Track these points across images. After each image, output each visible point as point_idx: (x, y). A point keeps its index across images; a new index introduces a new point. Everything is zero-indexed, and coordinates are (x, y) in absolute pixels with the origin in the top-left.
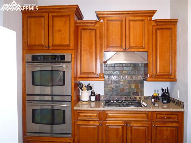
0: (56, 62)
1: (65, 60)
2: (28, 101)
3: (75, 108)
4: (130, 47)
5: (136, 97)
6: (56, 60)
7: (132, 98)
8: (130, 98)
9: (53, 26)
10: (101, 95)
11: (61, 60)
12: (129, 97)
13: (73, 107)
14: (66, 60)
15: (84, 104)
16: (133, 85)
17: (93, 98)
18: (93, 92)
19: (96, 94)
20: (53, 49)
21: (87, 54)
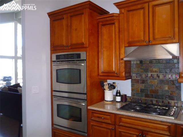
0: (74, 61)
1: (80, 58)
2: (54, 96)
3: (89, 108)
4: (154, 39)
5: (170, 101)
6: (73, 59)
7: (164, 102)
8: (163, 102)
9: (71, 26)
10: (127, 96)
11: (77, 59)
12: (161, 100)
13: (87, 106)
14: (82, 58)
15: (108, 104)
16: (166, 86)
17: (118, 99)
18: (118, 91)
19: (121, 94)
20: (71, 49)
21: (107, 51)
